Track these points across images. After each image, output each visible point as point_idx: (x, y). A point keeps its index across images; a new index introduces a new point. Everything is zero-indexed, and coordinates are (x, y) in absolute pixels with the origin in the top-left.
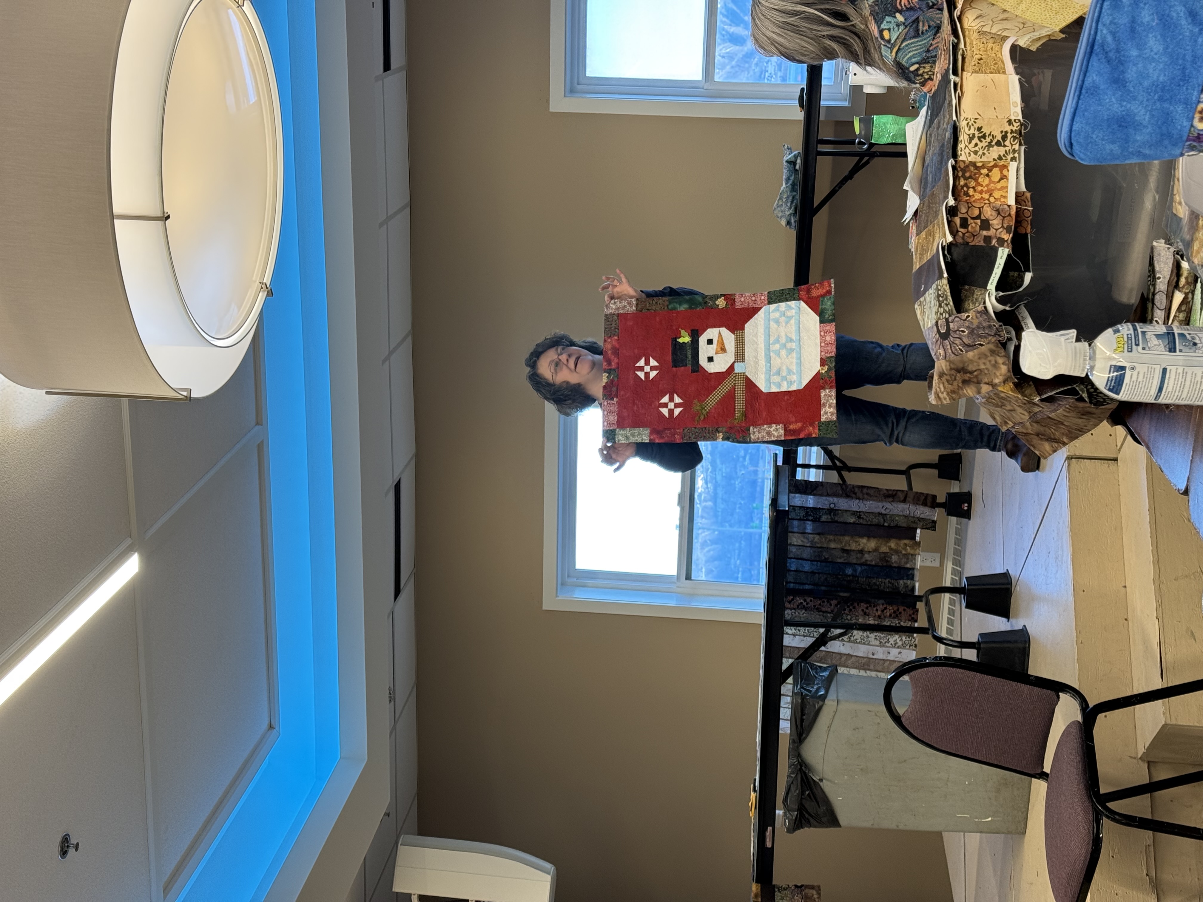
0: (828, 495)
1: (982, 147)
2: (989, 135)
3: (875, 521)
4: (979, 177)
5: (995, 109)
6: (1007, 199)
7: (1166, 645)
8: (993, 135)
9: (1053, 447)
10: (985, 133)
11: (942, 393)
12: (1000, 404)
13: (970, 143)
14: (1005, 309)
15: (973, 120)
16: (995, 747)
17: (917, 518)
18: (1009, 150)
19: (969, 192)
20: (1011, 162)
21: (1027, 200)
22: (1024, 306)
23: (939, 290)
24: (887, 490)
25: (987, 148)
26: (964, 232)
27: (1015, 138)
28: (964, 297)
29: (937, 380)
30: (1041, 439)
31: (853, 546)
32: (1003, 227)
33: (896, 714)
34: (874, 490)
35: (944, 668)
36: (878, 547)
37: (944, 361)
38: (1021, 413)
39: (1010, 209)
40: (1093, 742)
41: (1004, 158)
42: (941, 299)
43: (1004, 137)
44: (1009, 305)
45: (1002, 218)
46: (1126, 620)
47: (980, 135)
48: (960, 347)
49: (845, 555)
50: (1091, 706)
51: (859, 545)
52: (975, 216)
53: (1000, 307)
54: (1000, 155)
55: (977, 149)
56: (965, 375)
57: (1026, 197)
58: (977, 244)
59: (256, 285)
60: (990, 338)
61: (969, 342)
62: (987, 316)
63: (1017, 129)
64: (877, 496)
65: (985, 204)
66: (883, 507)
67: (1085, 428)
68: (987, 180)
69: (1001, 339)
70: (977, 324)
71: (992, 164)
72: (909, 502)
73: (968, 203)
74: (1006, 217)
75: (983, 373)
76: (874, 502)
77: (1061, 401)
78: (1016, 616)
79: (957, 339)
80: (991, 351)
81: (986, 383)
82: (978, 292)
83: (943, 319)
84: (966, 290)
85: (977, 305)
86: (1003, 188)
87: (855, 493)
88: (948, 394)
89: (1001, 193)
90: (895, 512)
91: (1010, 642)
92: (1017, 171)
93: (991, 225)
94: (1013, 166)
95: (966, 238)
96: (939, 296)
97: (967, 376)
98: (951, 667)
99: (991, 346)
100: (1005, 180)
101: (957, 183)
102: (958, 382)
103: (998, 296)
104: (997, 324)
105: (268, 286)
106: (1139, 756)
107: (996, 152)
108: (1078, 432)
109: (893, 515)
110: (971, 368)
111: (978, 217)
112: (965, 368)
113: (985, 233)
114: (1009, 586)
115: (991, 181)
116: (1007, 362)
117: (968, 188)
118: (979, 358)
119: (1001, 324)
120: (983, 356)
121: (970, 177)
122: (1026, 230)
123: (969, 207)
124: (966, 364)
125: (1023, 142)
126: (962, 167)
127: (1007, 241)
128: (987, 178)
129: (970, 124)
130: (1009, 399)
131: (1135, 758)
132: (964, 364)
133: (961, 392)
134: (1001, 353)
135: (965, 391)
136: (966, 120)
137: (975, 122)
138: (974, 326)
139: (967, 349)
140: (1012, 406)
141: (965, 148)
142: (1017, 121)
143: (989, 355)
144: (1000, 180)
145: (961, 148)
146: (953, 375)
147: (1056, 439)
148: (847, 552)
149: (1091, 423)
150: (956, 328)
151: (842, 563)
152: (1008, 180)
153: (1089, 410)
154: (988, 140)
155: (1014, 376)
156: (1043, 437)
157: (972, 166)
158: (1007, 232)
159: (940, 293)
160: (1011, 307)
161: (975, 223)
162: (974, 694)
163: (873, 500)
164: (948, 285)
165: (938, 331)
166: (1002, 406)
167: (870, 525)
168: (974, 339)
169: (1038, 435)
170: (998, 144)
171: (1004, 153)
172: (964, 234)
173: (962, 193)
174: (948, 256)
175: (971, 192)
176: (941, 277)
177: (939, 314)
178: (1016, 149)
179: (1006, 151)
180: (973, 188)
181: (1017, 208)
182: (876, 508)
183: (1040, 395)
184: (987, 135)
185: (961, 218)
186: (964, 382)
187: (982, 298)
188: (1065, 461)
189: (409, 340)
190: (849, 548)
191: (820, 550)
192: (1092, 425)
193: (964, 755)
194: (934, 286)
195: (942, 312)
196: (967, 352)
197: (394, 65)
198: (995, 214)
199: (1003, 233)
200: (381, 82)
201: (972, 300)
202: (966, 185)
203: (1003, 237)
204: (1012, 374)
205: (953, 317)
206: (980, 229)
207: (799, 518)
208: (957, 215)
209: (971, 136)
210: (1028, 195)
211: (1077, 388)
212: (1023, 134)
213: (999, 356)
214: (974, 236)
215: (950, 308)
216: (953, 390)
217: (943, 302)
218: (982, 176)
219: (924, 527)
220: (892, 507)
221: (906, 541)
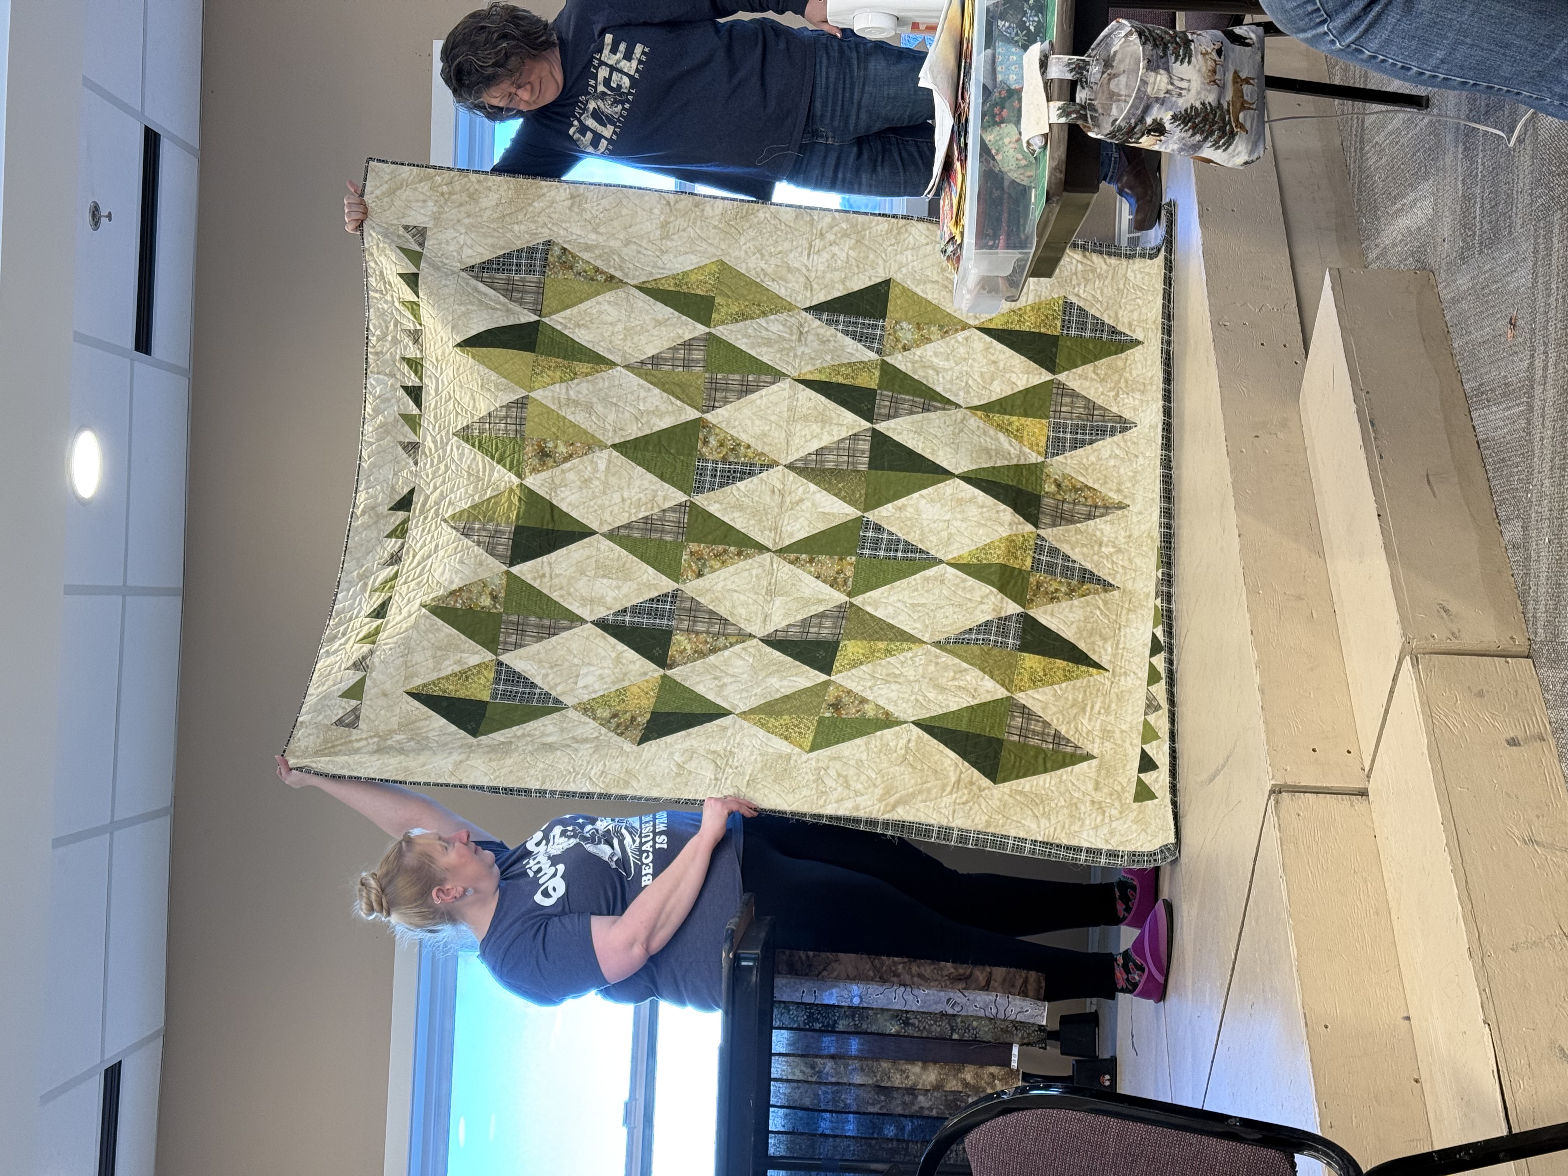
0: (848, 979)
3: (936, 1030)
17: (1012, 1021)
31: (897, 1080)
36: (942, 1080)
46: (1417, 1081)
49: (883, 1098)
50: (1366, 1170)
51: (907, 1077)
64: (936, 980)
66: (949, 1000)
72: (995, 990)
76: (931, 992)
87: (898, 975)
90: (971, 1011)
109: (968, 1017)
148: (886, 1091)
151: (878, 1114)
163: (930, 988)
167: (927, 1037)
182: (936, 1003)
188: (1269, 798)
190: (889, 1084)
191: (835, 1088)
207: (795, 1026)
219: (1025, 1041)
220: (964, 1000)
221: (993, 1069)
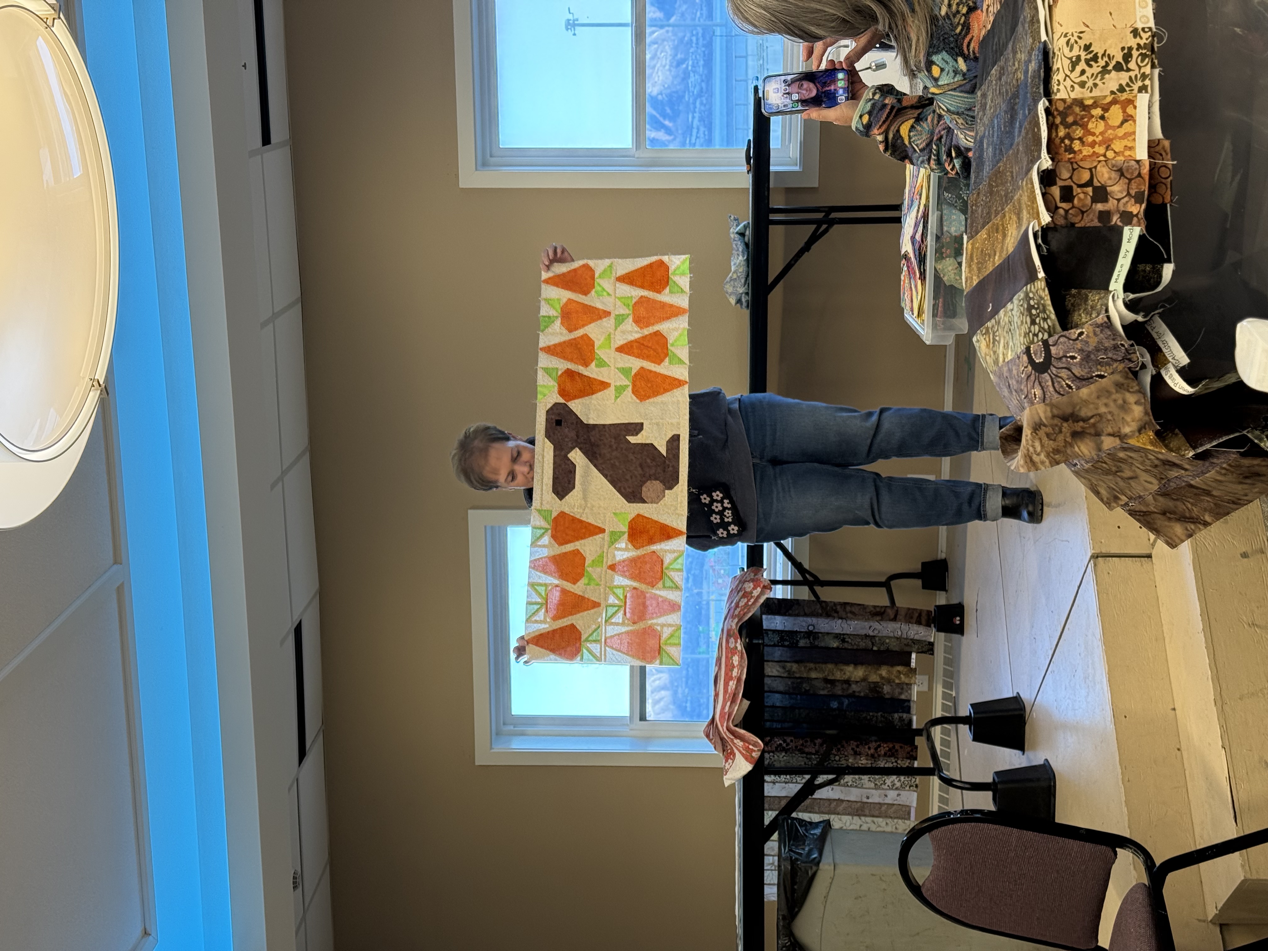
0: (806, 615)
1: (1093, 75)
2: (1104, 55)
3: (862, 645)
4: (1088, 122)
5: (1111, 14)
6: (1135, 150)
7: (1237, 780)
8: (1109, 55)
9: (1187, 529)
10: (1097, 53)
11: (1038, 455)
12: (1114, 469)
13: (1072, 71)
14: (1136, 321)
15: (1076, 35)
16: (1038, 919)
17: (911, 639)
18: (1136, 76)
19: (1073, 146)
20: (1139, 95)
21: (1165, 151)
22: (1160, 317)
23: (1030, 298)
24: (875, 607)
25: (1100, 75)
26: (1067, 208)
27: (1144, 56)
28: (1070, 305)
29: (1029, 436)
30: (1170, 519)
31: (838, 675)
32: (1129, 194)
33: (915, 884)
34: (859, 607)
35: (973, 824)
36: (867, 675)
37: (1042, 404)
38: (1146, 481)
39: (1140, 166)
40: (1166, 911)
41: (1127, 89)
42: (1034, 312)
43: (1127, 57)
44: (1142, 314)
45: (1127, 181)
46: (1179, 749)
47: (1089, 56)
48: (1067, 382)
49: (829, 686)
50: (1158, 864)
51: (845, 674)
52: (1083, 182)
53: (1131, 317)
54: (1121, 85)
55: (1084, 78)
56: (1075, 424)
57: (1163, 148)
58: (1088, 225)
59: (86, 382)
60: (1114, 366)
61: (1083, 374)
62: (1111, 331)
63: (1147, 42)
64: (862, 615)
65: (1100, 161)
66: (870, 627)
67: (1245, 498)
68: (1101, 125)
69: (1131, 365)
70: (1094, 345)
71: (1109, 99)
72: (900, 620)
73: (1072, 163)
74: (1132, 179)
75: (1104, 420)
76: (859, 622)
77: (1218, 458)
78: (1034, 748)
79: (1064, 370)
80: (1117, 385)
81: (1109, 435)
82: (1094, 297)
83: (1038, 341)
84: (1074, 296)
85: (1094, 316)
86: (1126, 135)
87: (837, 612)
88: (1048, 455)
89: (1125, 142)
90: (885, 633)
91: (1031, 780)
92: (1149, 107)
93: (1109, 194)
94: (1142, 100)
95: (1070, 216)
96: (1030, 308)
97: (1078, 426)
98: (981, 822)
99: (1118, 377)
100: (1130, 122)
101: (1054, 135)
102: (1065, 436)
103: (1127, 300)
104: (1127, 343)
105: (101, 383)
106: (1209, 919)
107: (1114, 80)
108: (1231, 506)
109: (882, 637)
110: (1085, 412)
111: (1089, 183)
112: (1076, 413)
113: (1100, 207)
114: (1022, 712)
115: (1108, 127)
116: (1143, 401)
117: (1072, 140)
118: (1098, 397)
119: (1132, 342)
120: (1104, 393)
121: (1075, 123)
122: (1163, 198)
123: (1074, 170)
124: (1078, 408)
125: (1156, 61)
126: (1061, 109)
127: (1137, 215)
128: (1102, 121)
129: (1072, 41)
130: (1130, 460)
131: (1204, 921)
132: (1074, 407)
133: (1069, 451)
134: (1132, 388)
135: (1076, 449)
136: (1066, 36)
137: (1080, 38)
138: (1090, 349)
139: (1079, 384)
140: (1134, 471)
141: (1065, 80)
142: (1147, 30)
143: (1114, 391)
144: (1122, 123)
145: (1058, 81)
146: (1056, 425)
147: (1193, 518)
148: (832, 682)
149: (1256, 490)
150: (1061, 354)
151: (826, 695)
152: (1135, 121)
153: (1257, 469)
154: (1102, 63)
155: (1155, 420)
156: (1172, 516)
157: (1076, 105)
158: (1136, 202)
159: (1032, 303)
160: (1145, 316)
161: (1084, 193)
162: (1012, 854)
163: (858, 620)
164: (1046, 289)
165: (1031, 361)
166: (1117, 472)
167: (857, 650)
168: (1090, 368)
169: (1164, 513)
170: (1118, 67)
171: (1128, 81)
172: (1067, 211)
173: (1063, 149)
174: (1043, 245)
175: (1077, 145)
176: (1032, 277)
177: (1031, 335)
178: (1147, 73)
179: (1130, 78)
180: (1080, 139)
181: (1150, 162)
182: (862, 629)
183: (1194, 448)
184: (1100, 55)
185: (1063, 188)
186: (1076, 435)
187: (1102, 305)
188: (1090, 561)
189: (307, 458)
190: (833, 678)
191: (799, 680)
192: (1256, 492)
193: (1000, 930)
194: (1021, 295)
195: (1036, 332)
196: (1078, 388)
197: (275, 137)
198: (1114, 175)
199: (1129, 204)
200: (260, 156)
201: (1085, 310)
202: (1068, 136)
203: (1130, 210)
204: (1152, 417)
205: (1056, 337)
206: (1092, 202)
207: (772, 643)
208: (1055, 184)
209: (1074, 59)
210: (1167, 143)
211: (1249, 435)
212: (1156, 49)
213: (1129, 391)
214: (1083, 213)
215: (1050, 324)
216: (1056, 448)
217: (1039, 316)
218: (1093, 120)
219: (920, 651)
220: (880, 627)
221: (900, 668)
